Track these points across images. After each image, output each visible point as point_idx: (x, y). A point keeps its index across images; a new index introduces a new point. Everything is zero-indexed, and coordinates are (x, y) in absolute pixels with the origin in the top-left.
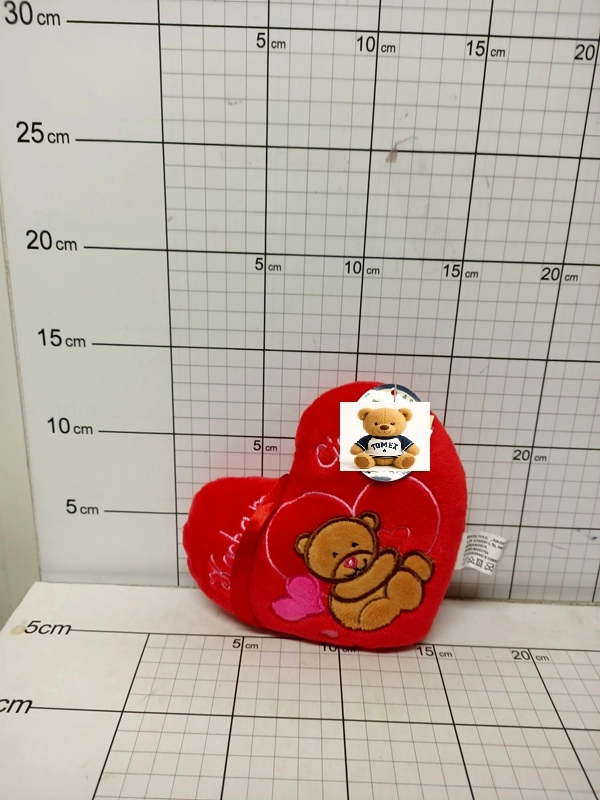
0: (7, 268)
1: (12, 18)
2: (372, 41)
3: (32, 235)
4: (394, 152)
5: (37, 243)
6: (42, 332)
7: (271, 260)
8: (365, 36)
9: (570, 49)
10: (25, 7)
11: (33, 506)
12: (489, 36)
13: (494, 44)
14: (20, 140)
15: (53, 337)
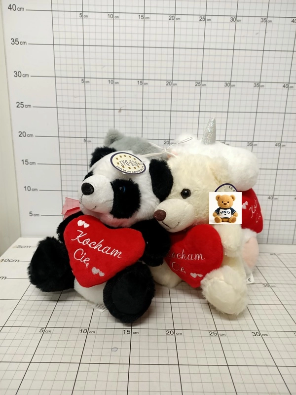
0: (13, 142)
1: (16, 75)
2: (112, 81)
3: (20, 133)
4: (120, 110)
5: (22, 135)
6: (23, 160)
7: (88, 139)
8: (110, 80)
9: (165, 83)
10: (19, 73)
11: (19, 215)
12: (143, 80)
13: (145, 82)
14: (17, 107)
15: (26, 162)
